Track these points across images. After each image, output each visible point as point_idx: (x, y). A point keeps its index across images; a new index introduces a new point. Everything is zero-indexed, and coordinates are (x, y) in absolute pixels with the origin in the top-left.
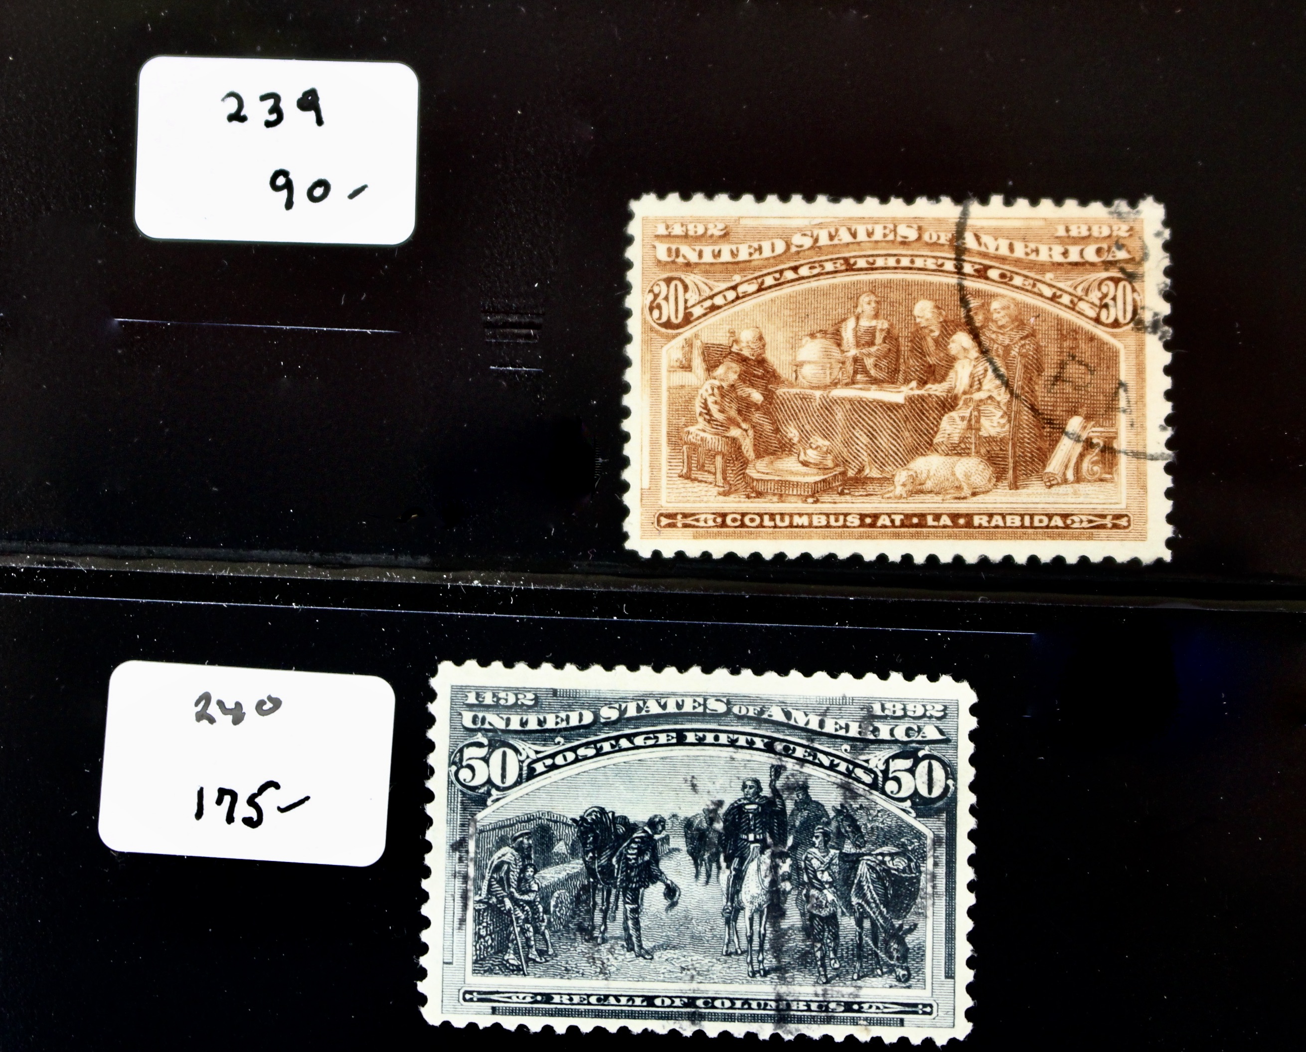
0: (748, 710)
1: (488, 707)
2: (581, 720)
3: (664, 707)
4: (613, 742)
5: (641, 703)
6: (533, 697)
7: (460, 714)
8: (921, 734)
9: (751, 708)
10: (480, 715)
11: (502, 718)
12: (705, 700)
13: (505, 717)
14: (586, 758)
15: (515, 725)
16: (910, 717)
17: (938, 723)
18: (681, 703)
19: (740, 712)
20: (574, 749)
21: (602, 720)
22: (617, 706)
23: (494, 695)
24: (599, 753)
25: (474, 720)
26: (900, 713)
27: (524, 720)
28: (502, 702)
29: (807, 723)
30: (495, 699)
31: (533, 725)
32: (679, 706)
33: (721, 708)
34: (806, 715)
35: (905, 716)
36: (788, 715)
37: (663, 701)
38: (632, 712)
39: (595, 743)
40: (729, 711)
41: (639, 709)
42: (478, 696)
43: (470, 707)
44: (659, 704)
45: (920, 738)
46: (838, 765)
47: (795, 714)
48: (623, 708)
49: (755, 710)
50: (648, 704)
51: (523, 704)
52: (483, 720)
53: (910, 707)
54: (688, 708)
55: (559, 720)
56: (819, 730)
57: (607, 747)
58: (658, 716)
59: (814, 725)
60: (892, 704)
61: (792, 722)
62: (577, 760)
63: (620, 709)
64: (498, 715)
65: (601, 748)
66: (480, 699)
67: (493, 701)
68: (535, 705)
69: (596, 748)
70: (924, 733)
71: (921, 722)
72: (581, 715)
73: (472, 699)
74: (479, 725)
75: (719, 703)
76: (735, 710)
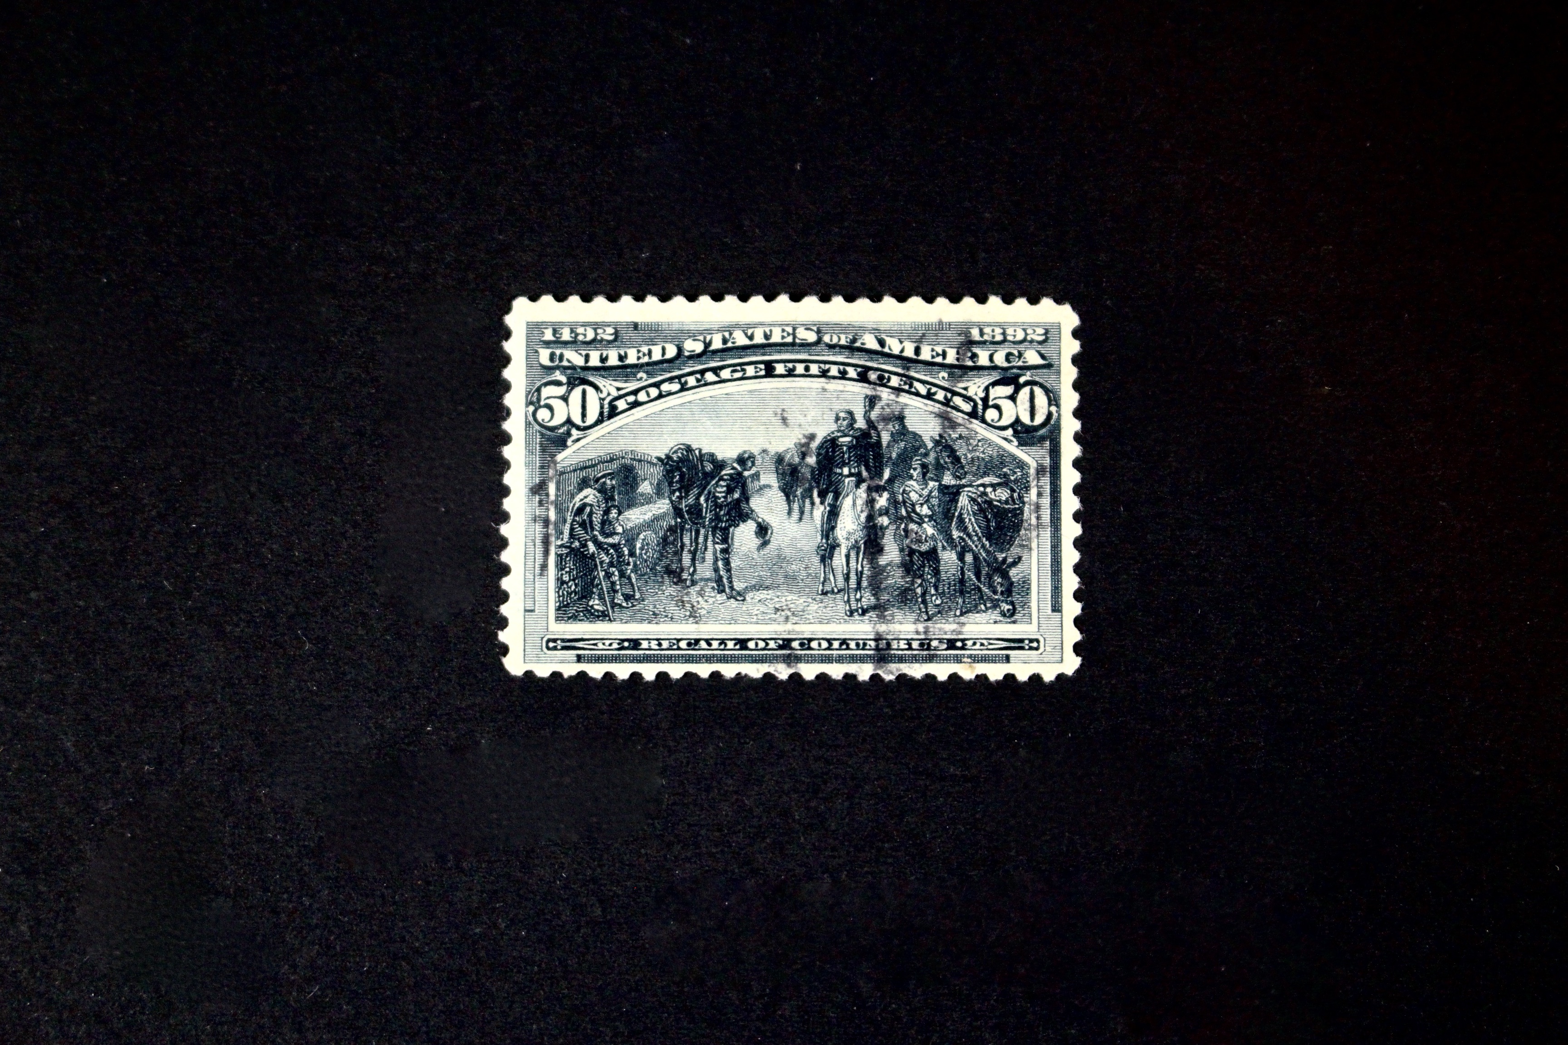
0: (839, 339)
1: (566, 343)
2: (664, 354)
3: (751, 338)
4: (699, 376)
5: (727, 334)
6: (612, 331)
7: (537, 352)
8: (1022, 360)
9: (843, 337)
10: (558, 352)
11: (580, 354)
12: (794, 329)
13: (584, 353)
14: (670, 394)
15: (595, 361)
16: (1010, 341)
17: (1040, 348)
18: (769, 333)
19: (831, 340)
20: (657, 385)
21: (687, 354)
22: (701, 338)
23: (572, 331)
24: (684, 388)
25: (552, 357)
26: (999, 338)
27: (604, 356)
28: (581, 338)
29: (902, 351)
30: (573, 335)
31: (613, 361)
32: (767, 337)
33: (812, 337)
34: (901, 342)
35: (1005, 341)
36: (882, 343)
37: (750, 332)
38: (717, 344)
39: (679, 377)
40: (819, 341)
41: (725, 341)
42: (555, 332)
43: (547, 344)
44: (746, 334)
45: (1020, 364)
46: (935, 394)
47: (889, 341)
48: (707, 341)
49: (846, 338)
50: (734, 335)
51: (602, 340)
52: (561, 357)
53: (1010, 331)
54: (776, 338)
55: (641, 354)
56: (915, 357)
57: (691, 381)
58: (745, 348)
59: (909, 352)
60: (992, 328)
61: (886, 350)
62: (660, 396)
63: (704, 342)
64: (576, 351)
65: (686, 382)
66: (558, 335)
67: (571, 337)
68: (615, 340)
69: (680, 382)
70: (1025, 358)
71: (1021, 347)
72: (664, 349)
73: (548, 336)
74: (557, 363)
75: (809, 331)
76: (826, 339)
